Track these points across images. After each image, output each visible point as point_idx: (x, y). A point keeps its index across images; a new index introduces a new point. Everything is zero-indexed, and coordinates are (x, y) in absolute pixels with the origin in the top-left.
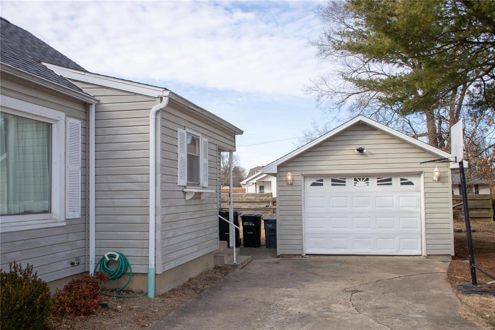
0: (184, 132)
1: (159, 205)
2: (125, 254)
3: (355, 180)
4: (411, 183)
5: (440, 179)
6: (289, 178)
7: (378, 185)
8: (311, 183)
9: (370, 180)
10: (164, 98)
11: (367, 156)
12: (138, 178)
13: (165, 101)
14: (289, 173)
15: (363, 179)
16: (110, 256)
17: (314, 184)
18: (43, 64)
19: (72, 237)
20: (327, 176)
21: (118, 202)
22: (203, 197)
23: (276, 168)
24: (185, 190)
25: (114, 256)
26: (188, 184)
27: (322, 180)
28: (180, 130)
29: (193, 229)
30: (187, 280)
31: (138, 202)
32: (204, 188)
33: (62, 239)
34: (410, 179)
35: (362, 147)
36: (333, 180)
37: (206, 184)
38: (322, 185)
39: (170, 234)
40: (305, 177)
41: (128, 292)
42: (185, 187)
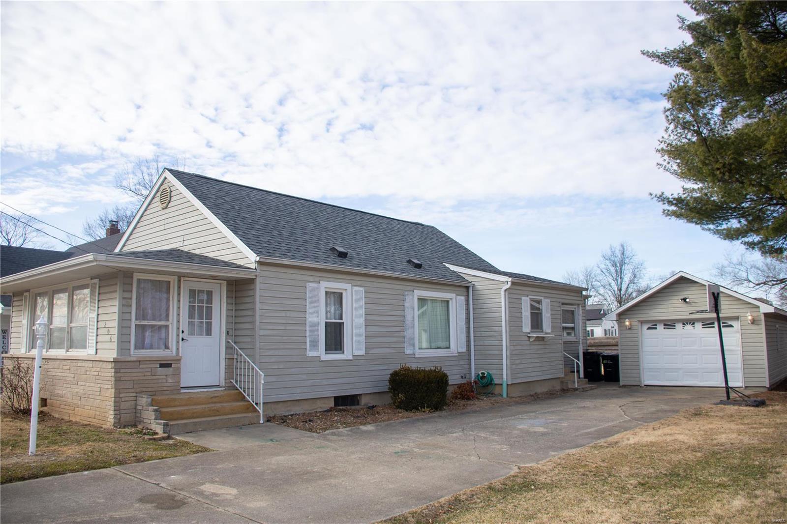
0: (528, 299)
1: (508, 345)
2: (491, 373)
3: (684, 324)
4: (731, 326)
5: (754, 322)
6: (627, 323)
7: (703, 328)
8: (647, 327)
9: (696, 324)
10: (509, 282)
11: (691, 305)
12: (496, 328)
13: (510, 283)
14: (627, 320)
15: (690, 323)
16: (482, 373)
17: (649, 328)
18: (444, 264)
19: (462, 362)
20: (660, 321)
21: (486, 343)
22: (545, 340)
23: (615, 316)
24: (529, 335)
25: (484, 374)
26: (531, 332)
27: (656, 325)
28: (523, 298)
29: (536, 360)
30: (534, 393)
31: (496, 343)
32: (546, 333)
33: (457, 363)
34: (730, 323)
35: (686, 296)
36: (665, 325)
37: (549, 331)
38: (656, 328)
39: (517, 362)
40: (642, 322)
41: (492, 394)
42: (529, 333)
